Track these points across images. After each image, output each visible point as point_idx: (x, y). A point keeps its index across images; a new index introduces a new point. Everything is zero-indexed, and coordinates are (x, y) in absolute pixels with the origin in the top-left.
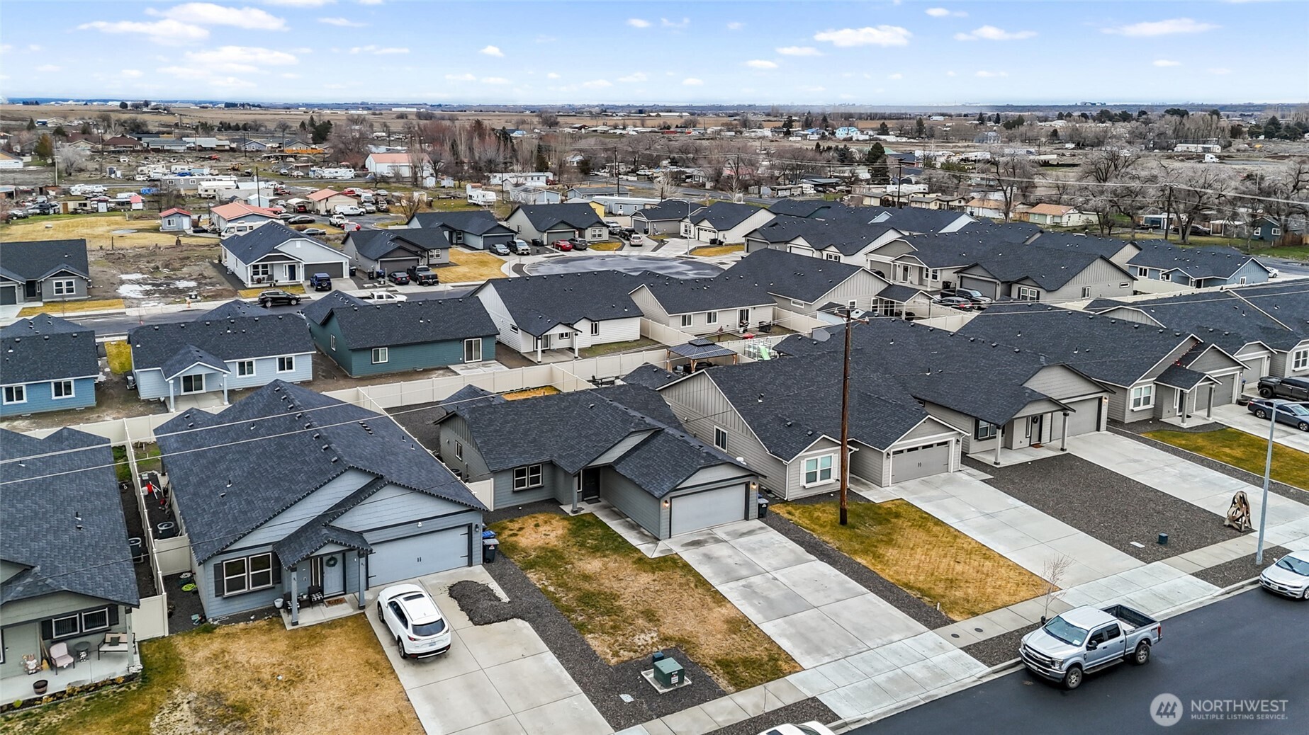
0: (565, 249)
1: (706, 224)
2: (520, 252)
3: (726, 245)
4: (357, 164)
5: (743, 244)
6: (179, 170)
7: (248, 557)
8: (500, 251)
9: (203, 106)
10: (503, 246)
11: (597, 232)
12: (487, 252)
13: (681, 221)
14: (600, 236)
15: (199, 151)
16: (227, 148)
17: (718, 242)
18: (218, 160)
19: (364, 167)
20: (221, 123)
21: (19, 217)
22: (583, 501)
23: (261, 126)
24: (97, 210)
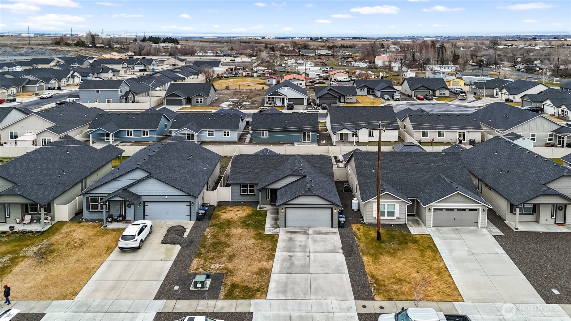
0: (420, 99)
1: (504, 91)
2: (395, 99)
3: (514, 102)
4: (371, 61)
5: (520, 103)
6: (300, 63)
7: (99, 197)
8: (385, 98)
9: (343, 39)
10: (388, 96)
11: (443, 92)
12: (381, 98)
13: (494, 89)
14: (444, 94)
15: (318, 55)
16: (330, 54)
17: (510, 101)
18: (321, 59)
19: (374, 62)
20: (341, 45)
21: (225, 77)
22: (270, 204)
23: (356, 46)
24: (253, 76)
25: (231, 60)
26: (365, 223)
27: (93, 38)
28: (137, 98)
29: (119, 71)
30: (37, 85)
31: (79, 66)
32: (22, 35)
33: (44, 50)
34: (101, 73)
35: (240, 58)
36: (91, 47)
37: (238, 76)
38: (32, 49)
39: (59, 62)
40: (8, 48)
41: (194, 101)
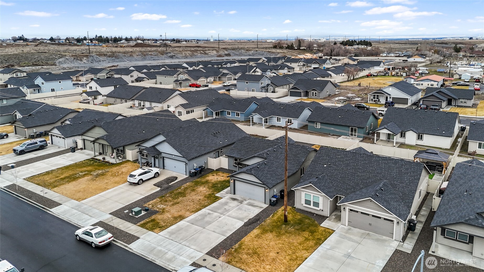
6: (474, 64)
24: (402, 76)
25: (403, 61)
26: (295, 207)
27: (300, 42)
28: (277, 89)
29: (294, 68)
30: (227, 76)
31: (274, 64)
32: (268, 41)
33: (263, 52)
34: (279, 69)
35: (413, 59)
36: (297, 49)
37: (387, 75)
38: (257, 51)
39: (264, 60)
40: (243, 50)
41: (310, 94)
